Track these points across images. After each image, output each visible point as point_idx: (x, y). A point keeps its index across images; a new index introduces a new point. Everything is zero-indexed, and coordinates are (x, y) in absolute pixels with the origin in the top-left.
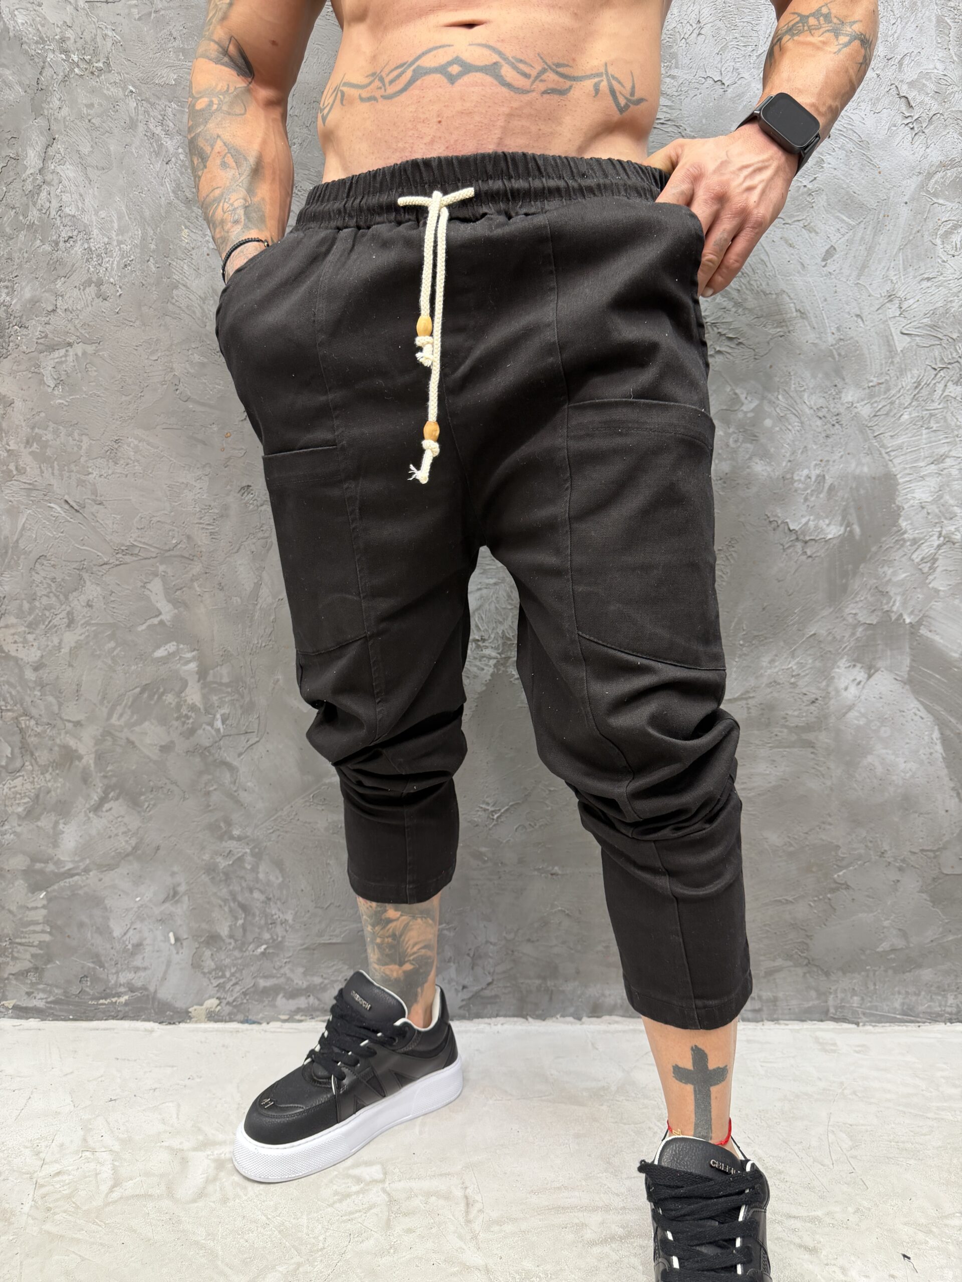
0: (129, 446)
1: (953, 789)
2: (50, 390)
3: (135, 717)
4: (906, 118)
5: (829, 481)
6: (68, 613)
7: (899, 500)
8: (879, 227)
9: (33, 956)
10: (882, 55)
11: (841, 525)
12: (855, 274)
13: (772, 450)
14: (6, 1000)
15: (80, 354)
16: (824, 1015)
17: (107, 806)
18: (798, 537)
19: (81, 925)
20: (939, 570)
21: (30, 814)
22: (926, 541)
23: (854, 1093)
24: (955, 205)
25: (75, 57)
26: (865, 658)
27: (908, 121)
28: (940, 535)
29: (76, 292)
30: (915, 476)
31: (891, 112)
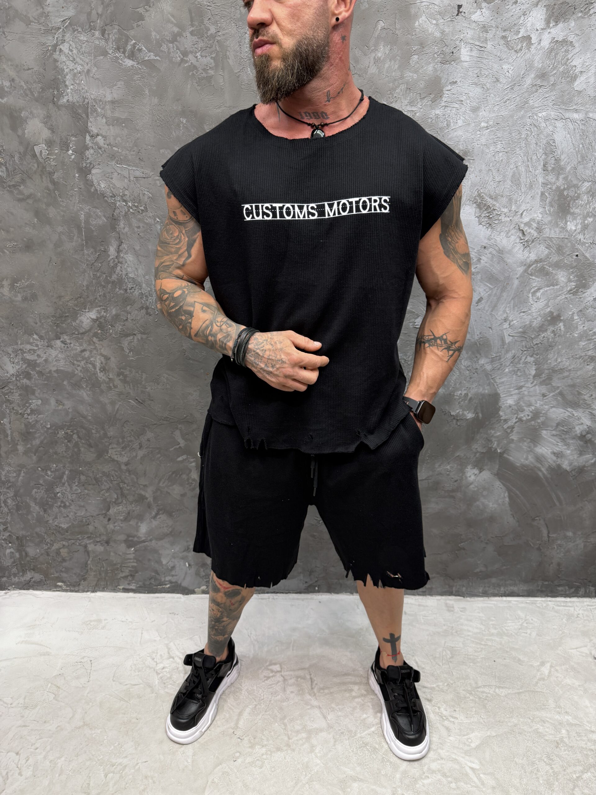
0: (164, 377)
1: (512, 514)
2: (127, 354)
3: (170, 483)
4: (522, 239)
5: (470, 395)
6: (139, 444)
7: (500, 404)
8: (503, 289)
9: (130, 571)
10: (513, 210)
11: (473, 413)
12: (490, 309)
14: (119, 585)
15: (140, 339)
16: (451, 594)
17: (158, 517)
18: (455, 418)
19: (149, 560)
20: (514, 432)
21: (126, 519)
22: (509, 420)
23: (456, 632)
24: (540, 280)
25: (130, 204)
26: (479, 465)
27: (522, 241)
28: (517, 418)
29: (136, 312)
30: (508, 394)
31: (515, 237)
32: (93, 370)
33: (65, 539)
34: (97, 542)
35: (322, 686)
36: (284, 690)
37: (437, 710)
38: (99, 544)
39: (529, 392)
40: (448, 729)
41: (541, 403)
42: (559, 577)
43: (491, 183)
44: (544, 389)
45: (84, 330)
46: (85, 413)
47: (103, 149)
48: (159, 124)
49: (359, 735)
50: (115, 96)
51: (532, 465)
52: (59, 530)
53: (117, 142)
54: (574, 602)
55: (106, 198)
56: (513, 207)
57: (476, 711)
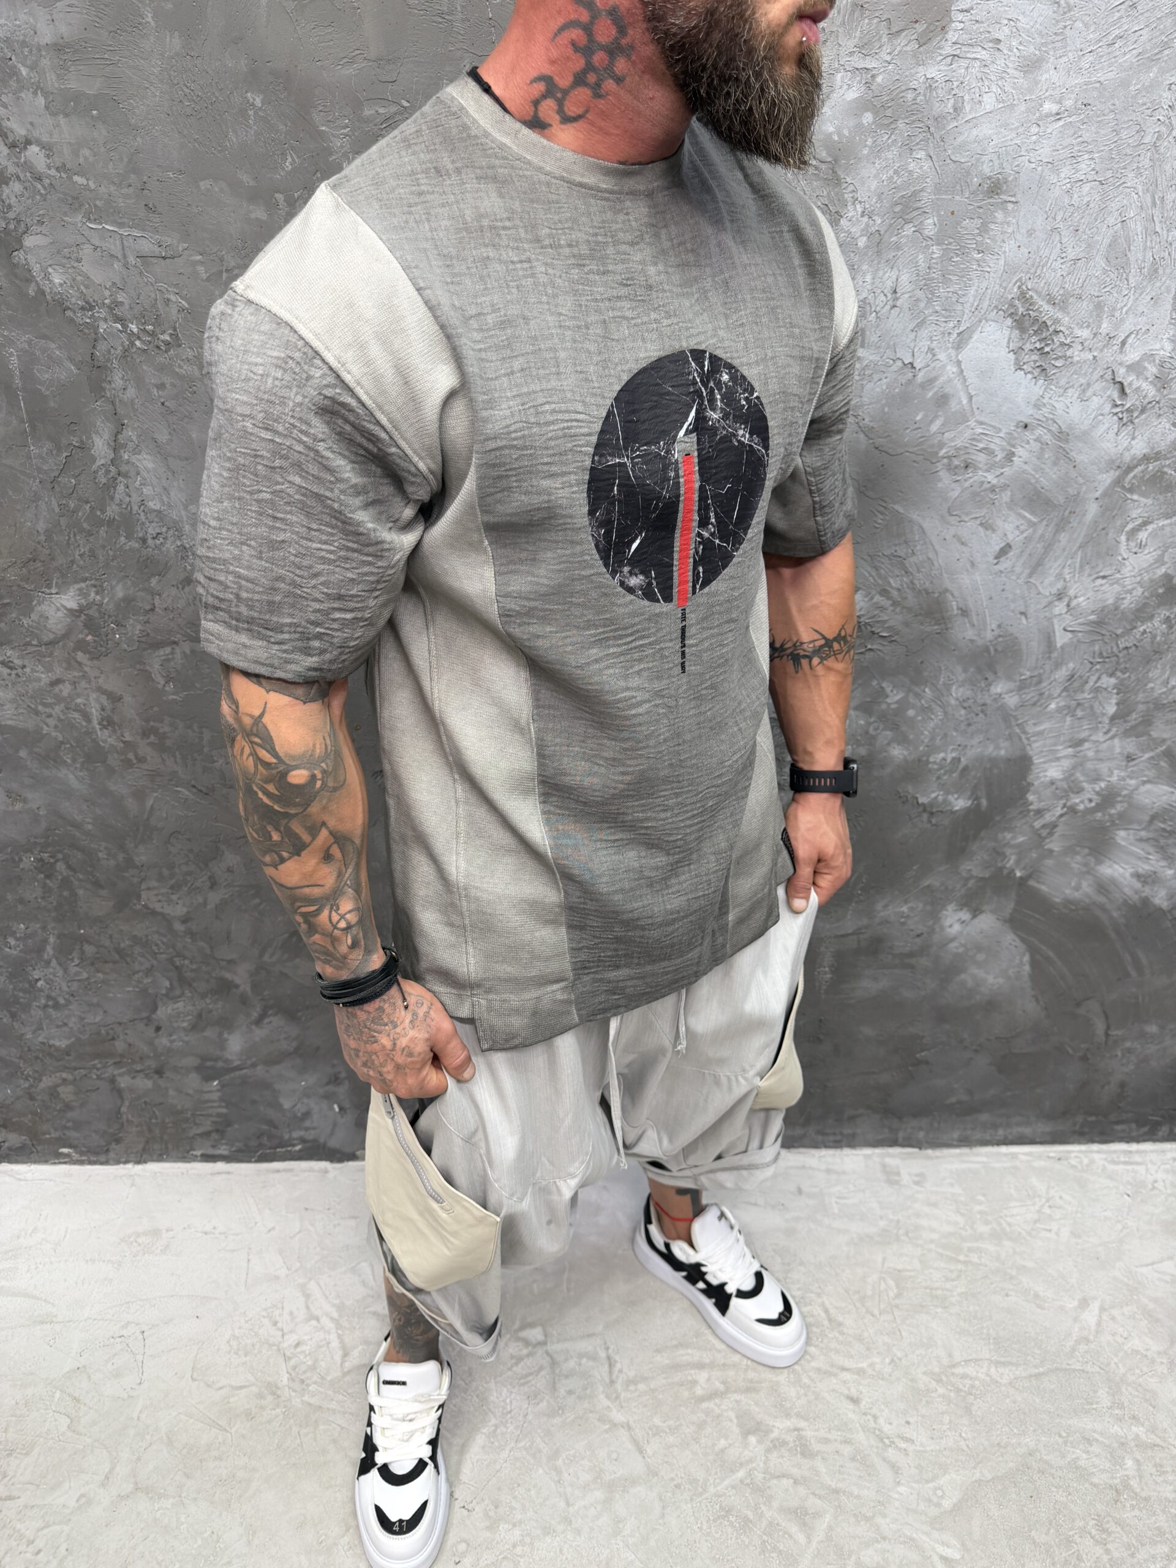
1: (1034, 996)
2: (160, 686)
3: (286, 956)
4: (1116, 406)
5: (964, 761)
6: (210, 878)
7: (1030, 778)
8: (1062, 525)
9: (214, 1122)
10: (1104, 332)
11: (969, 799)
12: (1027, 571)
13: (911, 737)
14: (194, 1150)
15: (188, 652)
16: (893, 1143)
17: (266, 1021)
18: (926, 809)
19: (254, 1102)
20: (1056, 835)
21: (194, 1028)
22: (1048, 810)
23: (907, 1234)
24: (1149, 501)
25: (134, 327)
26: (972, 903)
27: (1118, 410)
28: (1064, 806)
29: (174, 591)
30: (1051, 757)
31: (1101, 399)
32: (84, 724)
33: (66, 1068)
34: (138, 1072)
35: (631, 1374)
36: (554, 1388)
37: (872, 1424)
38: (142, 1075)
39: (1097, 751)
40: (895, 1468)
41: (1123, 774)
42: (1119, 1108)
43: (1057, 265)
44: (1131, 745)
45: (51, 636)
46: (79, 818)
47: (48, 181)
48: (189, 111)
49: (712, 1490)
50: (64, 30)
51: (1087, 901)
52: (49, 1051)
53: (81, 160)
54: (1145, 1152)
55: (69, 313)
56: (1104, 325)
57: (950, 1422)
